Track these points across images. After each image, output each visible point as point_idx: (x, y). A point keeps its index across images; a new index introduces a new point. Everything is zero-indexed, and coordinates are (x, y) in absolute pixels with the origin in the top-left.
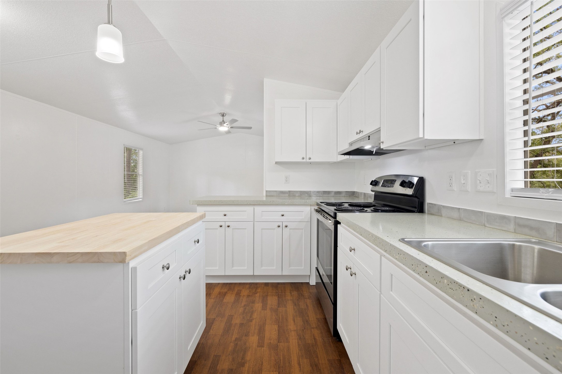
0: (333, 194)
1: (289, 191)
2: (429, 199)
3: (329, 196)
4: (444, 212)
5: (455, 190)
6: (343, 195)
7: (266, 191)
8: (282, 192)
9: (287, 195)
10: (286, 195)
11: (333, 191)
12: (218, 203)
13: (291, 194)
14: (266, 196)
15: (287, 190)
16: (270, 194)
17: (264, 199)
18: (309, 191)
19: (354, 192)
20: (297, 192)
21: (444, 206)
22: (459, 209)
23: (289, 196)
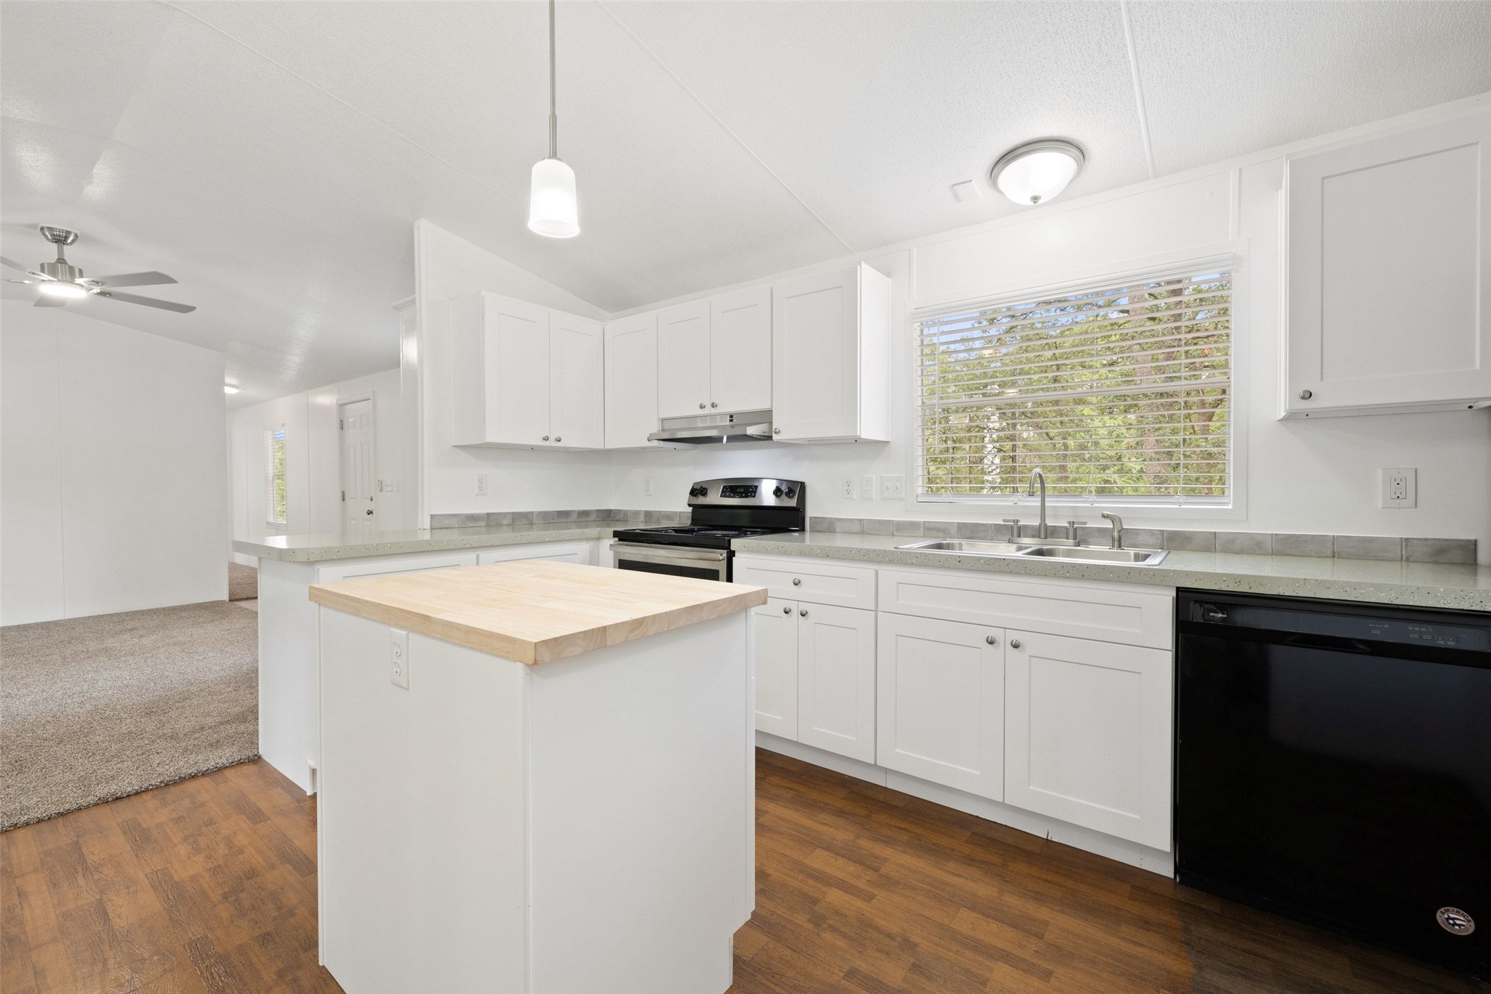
0: (574, 517)
1: (488, 515)
2: (811, 512)
3: (569, 521)
4: (838, 526)
5: (855, 498)
6: (593, 517)
7: (431, 515)
8: (472, 518)
9: (483, 524)
10: (480, 525)
11: (575, 511)
12: (389, 549)
13: (491, 521)
14: (431, 529)
15: (483, 512)
16: (438, 523)
17: (427, 536)
18: (530, 512)
19: (611, 511)
20: (505, 515)
21: (838, 519)
22: (861, 520)
23: (488, 526)
